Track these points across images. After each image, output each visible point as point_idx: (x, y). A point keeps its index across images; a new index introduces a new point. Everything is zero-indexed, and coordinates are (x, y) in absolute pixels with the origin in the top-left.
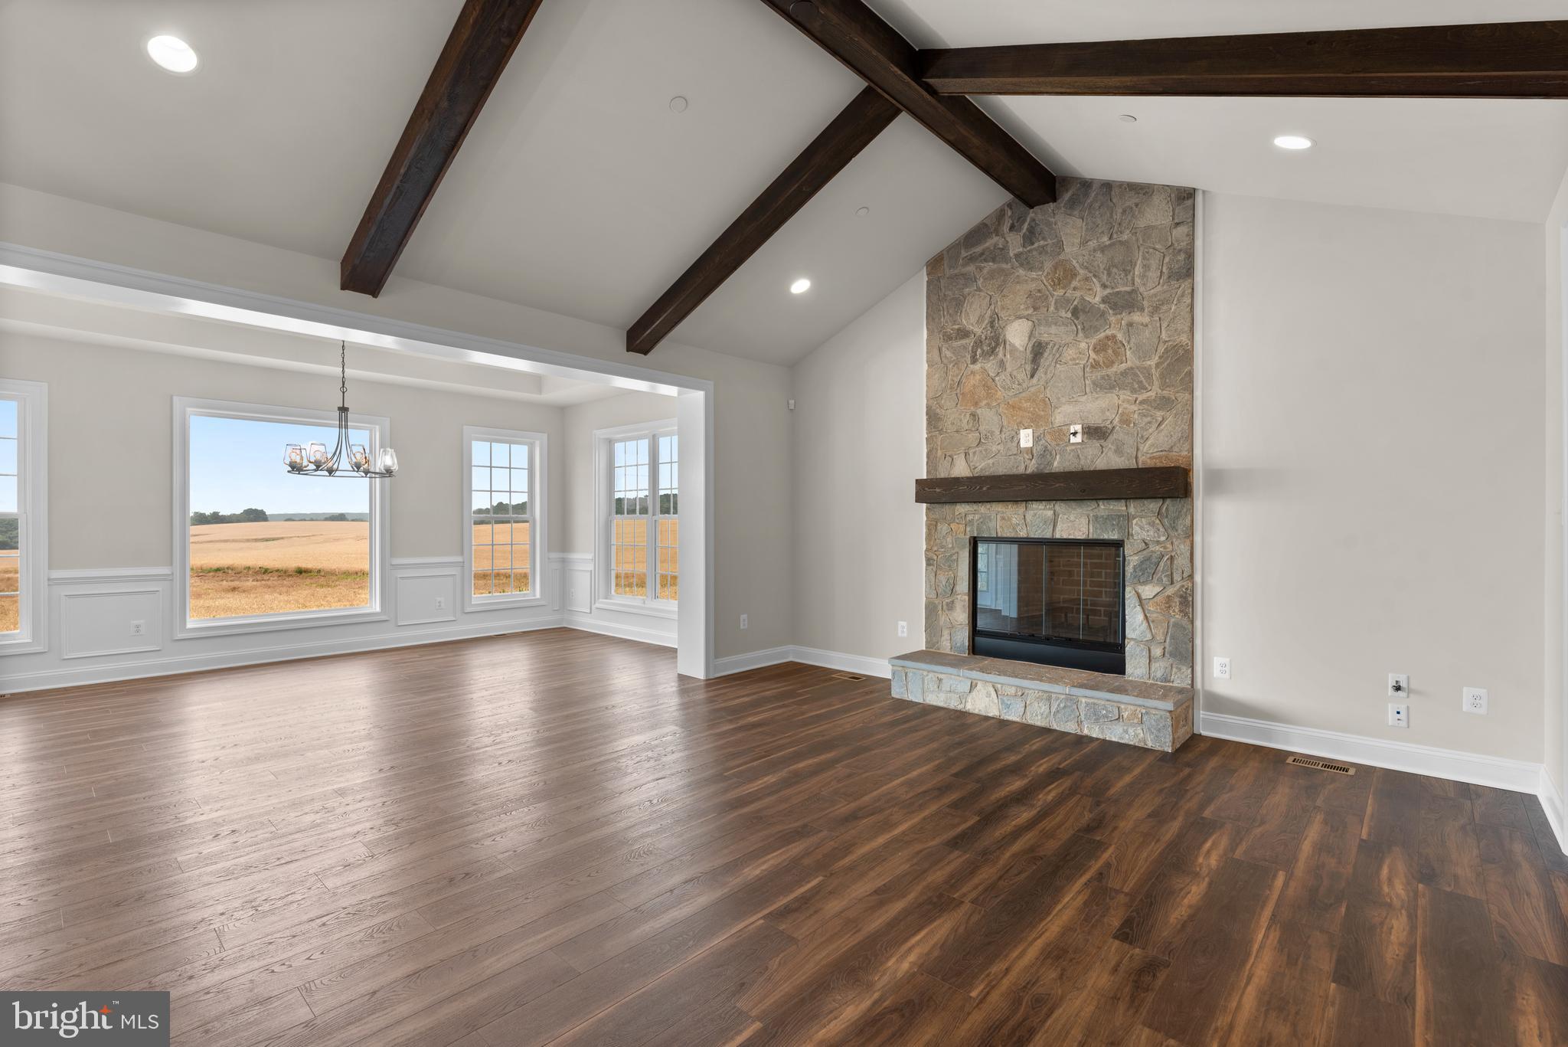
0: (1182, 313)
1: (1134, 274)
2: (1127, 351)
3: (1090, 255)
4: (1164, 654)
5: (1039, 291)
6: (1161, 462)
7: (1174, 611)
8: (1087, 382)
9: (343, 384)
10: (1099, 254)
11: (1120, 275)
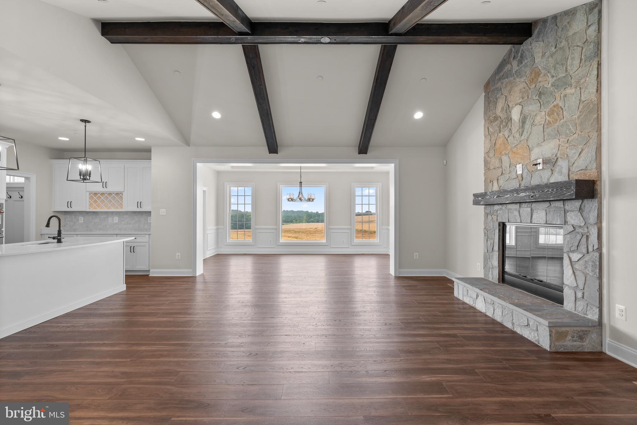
0: (592, 82)
1: (567, 65)
2: (564, 112)
3: (546, 61)
4: (583, 297)
5: (524, 88)
6: (581, 177)
7: (589, 271)
8: (545, 134)
10: (550, 59)
11: (560, 67)
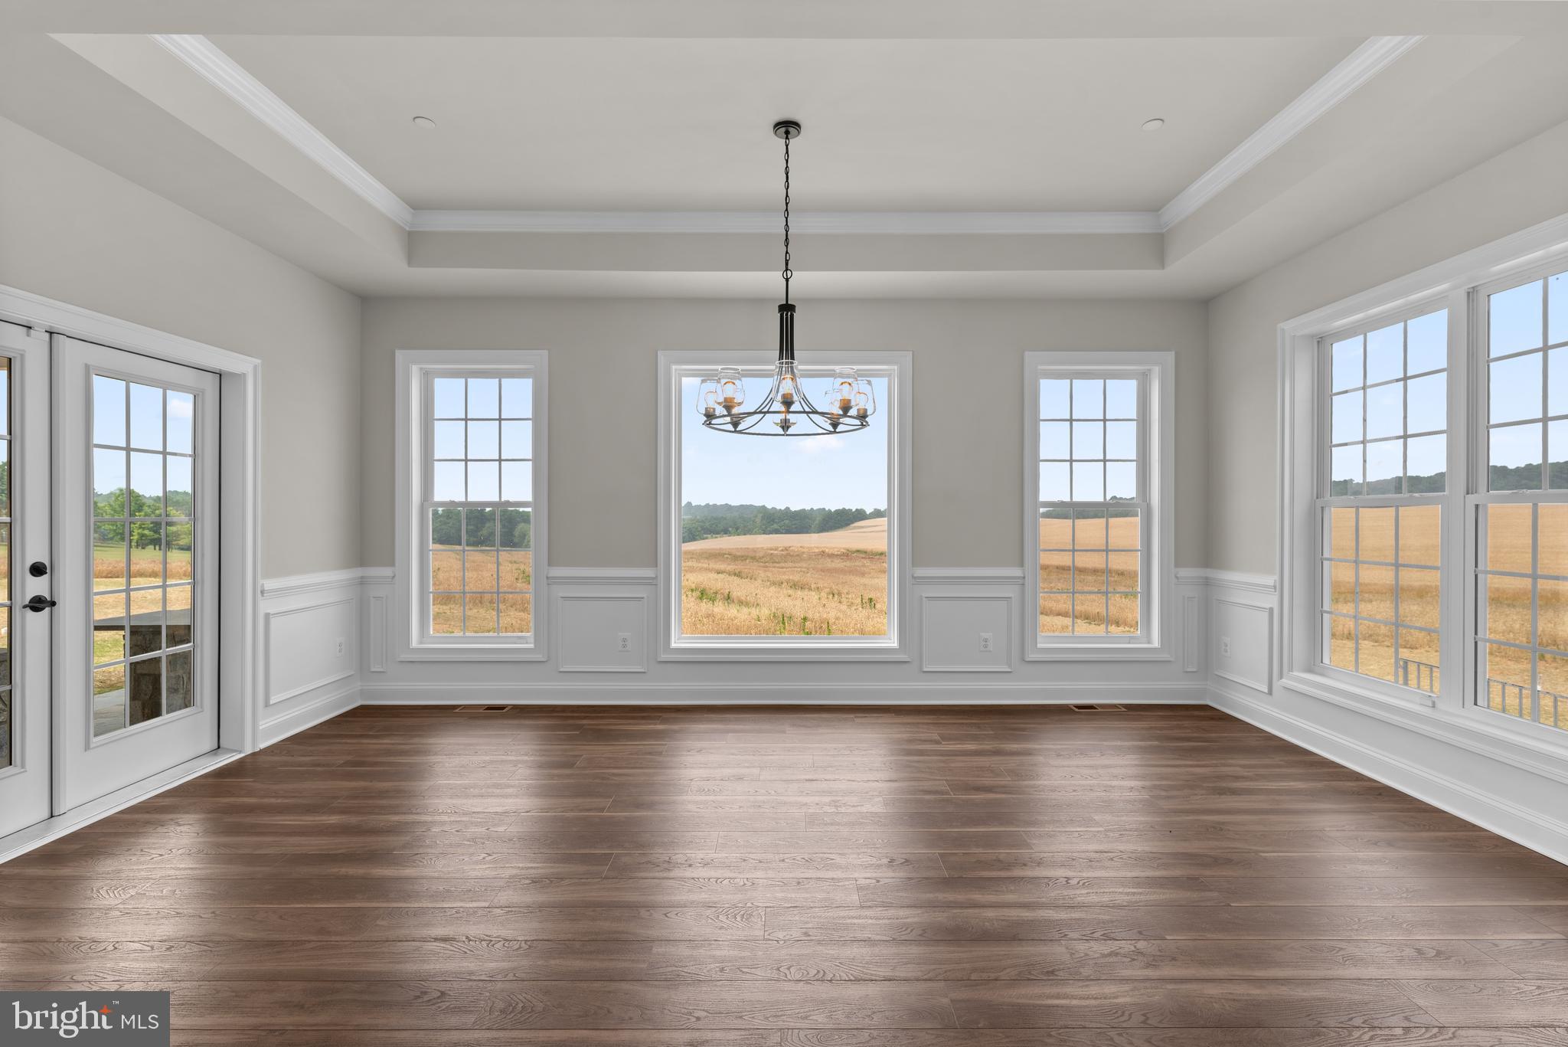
9: (787, 264)
